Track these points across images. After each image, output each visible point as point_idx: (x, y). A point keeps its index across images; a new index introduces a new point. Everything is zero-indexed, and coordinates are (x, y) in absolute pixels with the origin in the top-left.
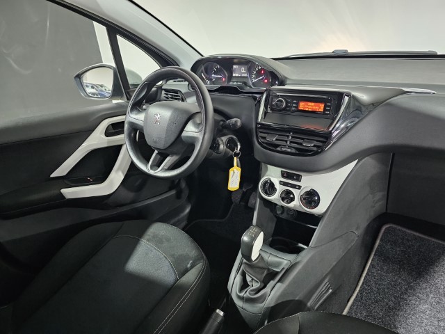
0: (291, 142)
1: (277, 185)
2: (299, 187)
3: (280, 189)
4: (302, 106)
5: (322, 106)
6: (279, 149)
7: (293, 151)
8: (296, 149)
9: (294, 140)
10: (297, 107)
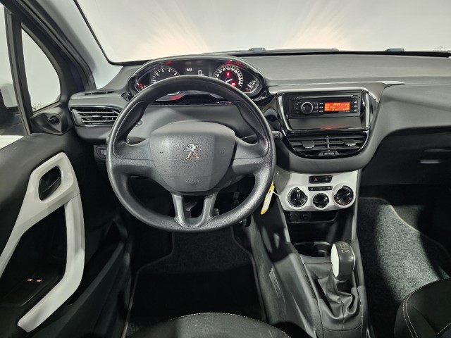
0: (330, 145)
1: (307, 192)
2: (331, 188)
3: (310, 195)
4: (328, 107)
5: (348, 105)
6: (321, 154)
7: (337, 154)
8: (338, 151)
9: (333, 143)
10: (323, 109)
